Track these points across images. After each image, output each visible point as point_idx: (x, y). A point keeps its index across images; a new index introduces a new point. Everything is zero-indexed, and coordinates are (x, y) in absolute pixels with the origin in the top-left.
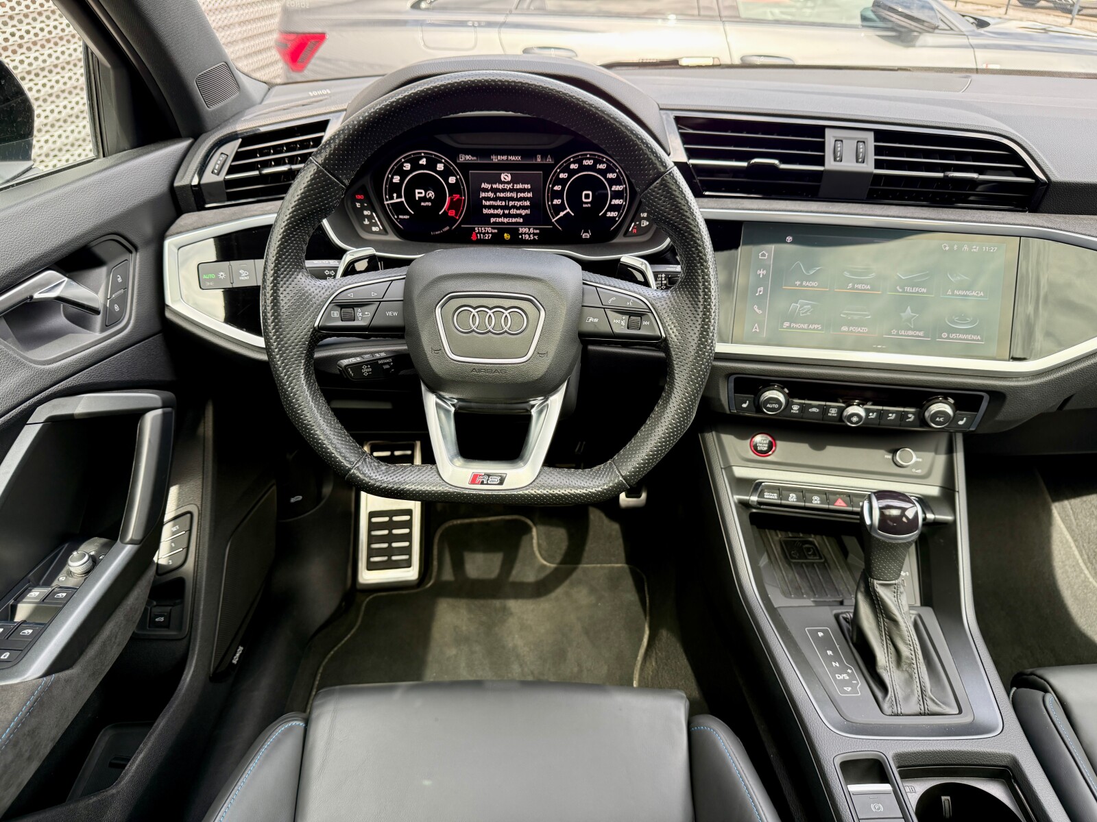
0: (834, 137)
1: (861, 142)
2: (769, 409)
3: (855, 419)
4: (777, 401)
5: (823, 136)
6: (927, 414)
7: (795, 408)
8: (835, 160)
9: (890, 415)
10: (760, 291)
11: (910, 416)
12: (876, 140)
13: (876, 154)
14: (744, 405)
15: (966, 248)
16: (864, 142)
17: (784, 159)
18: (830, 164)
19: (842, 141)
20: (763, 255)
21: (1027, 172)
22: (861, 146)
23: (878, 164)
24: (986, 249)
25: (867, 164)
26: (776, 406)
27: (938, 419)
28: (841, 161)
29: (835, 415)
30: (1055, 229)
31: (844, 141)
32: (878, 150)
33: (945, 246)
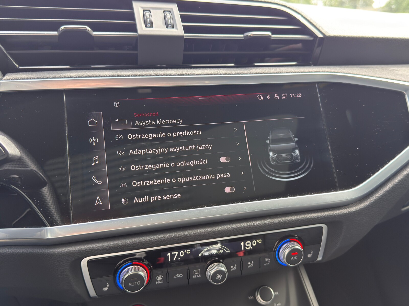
0: (142, 7)
1: (168, 11)
2: (131, 289)
3: (219, 277)
4: (137, 277)
5: (131, 8)
6: (281, 256)
7: (159, 278)
8: (146, 26)
9: (249, 263)
10: (96, 160)
11: (266, 260)
12: (180, 10)
13: (183, 21)
14: (105, 289)
15: (276, 96)
16: (170, 11)
17: (95, 27)
18: (142, 30)
19: (150, 11)
20: (92, 122)
21: (304, 30)
22: (168, 14)
23: (187, 29)
24: (293, 96)
25: (177, 28)
26: (139, 283)
27: (292, 258)
28: (152, 27)
29: (200, 276)
30: (339, 73)
31: (151, 10)
32: (184, 19)
33: (260, 97)
